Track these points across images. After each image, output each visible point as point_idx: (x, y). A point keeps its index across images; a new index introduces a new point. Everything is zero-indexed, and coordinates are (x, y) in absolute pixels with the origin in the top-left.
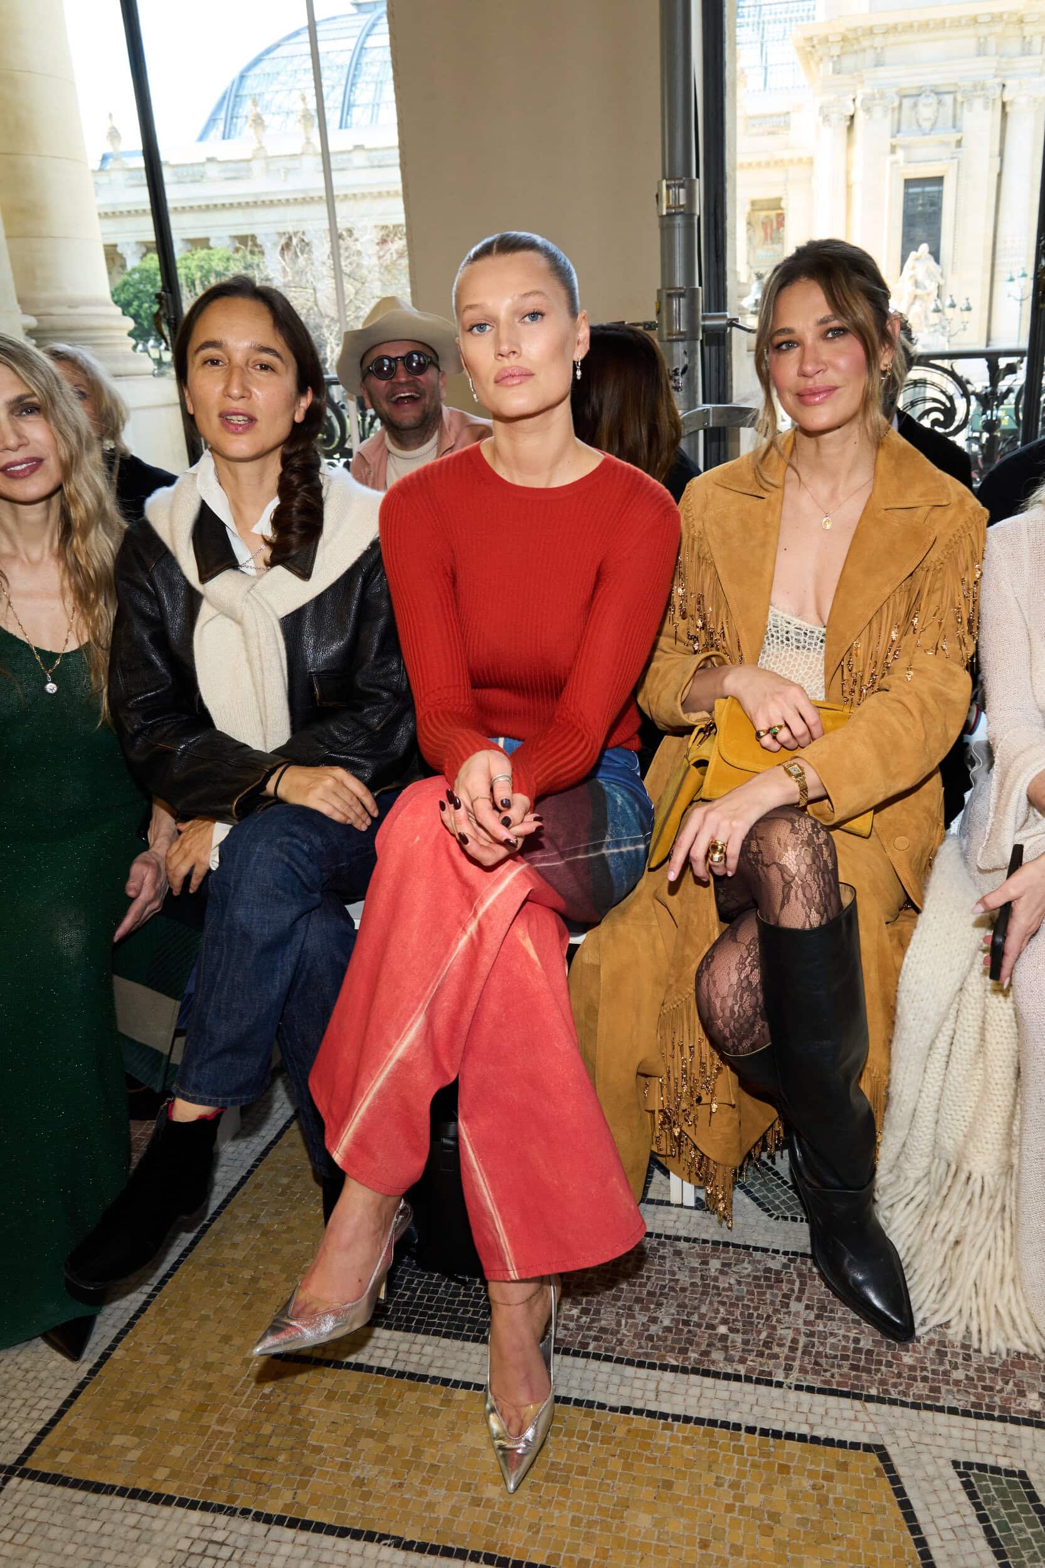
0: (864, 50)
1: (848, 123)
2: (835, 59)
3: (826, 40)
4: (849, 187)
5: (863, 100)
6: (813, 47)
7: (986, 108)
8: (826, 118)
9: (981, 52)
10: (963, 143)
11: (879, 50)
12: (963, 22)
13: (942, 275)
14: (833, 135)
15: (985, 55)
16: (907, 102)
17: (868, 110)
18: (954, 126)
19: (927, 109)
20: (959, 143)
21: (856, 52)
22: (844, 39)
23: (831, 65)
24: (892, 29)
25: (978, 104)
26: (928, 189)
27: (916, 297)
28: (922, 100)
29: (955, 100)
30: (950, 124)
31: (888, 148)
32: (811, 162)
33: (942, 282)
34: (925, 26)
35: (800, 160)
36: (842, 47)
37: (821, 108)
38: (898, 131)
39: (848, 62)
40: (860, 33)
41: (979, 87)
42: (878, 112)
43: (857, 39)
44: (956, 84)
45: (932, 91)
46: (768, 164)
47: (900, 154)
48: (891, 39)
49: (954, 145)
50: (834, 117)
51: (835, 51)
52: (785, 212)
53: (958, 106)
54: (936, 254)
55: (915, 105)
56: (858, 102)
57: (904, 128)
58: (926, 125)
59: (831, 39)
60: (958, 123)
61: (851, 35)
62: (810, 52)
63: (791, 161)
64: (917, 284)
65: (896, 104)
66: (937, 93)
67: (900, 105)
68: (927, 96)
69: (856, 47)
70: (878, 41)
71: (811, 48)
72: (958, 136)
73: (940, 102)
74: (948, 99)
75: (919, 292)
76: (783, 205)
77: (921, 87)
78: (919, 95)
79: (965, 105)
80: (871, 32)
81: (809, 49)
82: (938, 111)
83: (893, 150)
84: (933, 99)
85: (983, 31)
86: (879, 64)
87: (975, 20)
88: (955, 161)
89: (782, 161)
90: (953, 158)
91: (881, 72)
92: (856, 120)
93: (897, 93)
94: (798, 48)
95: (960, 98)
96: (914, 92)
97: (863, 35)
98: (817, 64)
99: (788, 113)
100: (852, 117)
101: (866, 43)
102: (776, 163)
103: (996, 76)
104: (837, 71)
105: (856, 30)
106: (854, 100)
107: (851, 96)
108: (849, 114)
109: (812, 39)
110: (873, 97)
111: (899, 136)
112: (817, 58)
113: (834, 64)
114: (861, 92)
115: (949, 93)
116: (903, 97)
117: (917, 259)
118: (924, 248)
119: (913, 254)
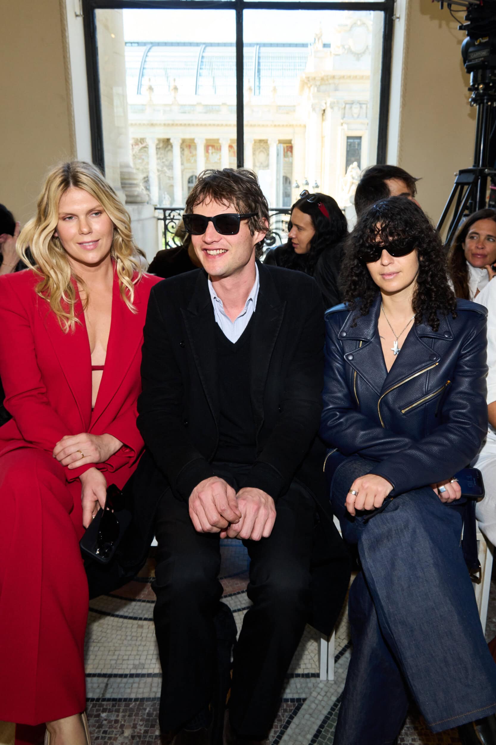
0: (330, 84)
1: (323, 112)
2: (318, 86)
3: (314, 79)
4: (323, 137)
5: (330, 105)
8: (314, 109)
11: (336, 85)
14: (316, 117)
16: (348, 106)
17: (332, 108)
18: (366, 117)
19: (356, 109)
21: (326, 85)
22: (322, 79)
23: (316, 89)
24: (343, 77)
26: (356, 141)
27: (353, 183)
28: (354, 106)
29: (367, 107)
31: (339, 124)
32: (305, 126)
34: (355, 77)
35: (300, 125)
36: (321, 82)
37: (312, 105)
38: (344, 117)
39: (323, 88)
40: (329, 77)
42: (336, 109)
43: (327, 80)
45: (357, 103)
46: (287, 125)
47: (345, 126)
48: (341, 81)
49: (366, 124)
50: (317, 109)
51: (318, 83)
52: (293, 145)
53: (368, 109)
54: (359, 167)
55: (351, 107)
56: (328, 104)
57: (346, 116)
58: (356, 116)
59: (317, 78)
63: (297, 125)
64: (353, 178)
65: (344, 106)
66: (360, 104)
67: (345, 107)
69: (327, 83)
70: (336, 81)
72: (367, 121)
73: (361, 107)
75: (354, 181)
76: (293, 142)
77: (353, 101)
78: (353, 104)
80: (334, 77)
82: (360, 111)
83: (342, 124)
84: (358, 106)
86: (336, 89)
89: (293, 125)
90: (366, 130)
91: (337, 93)
92: (326, 112)
93: (343, 102)
94: (301, 81)
96: (350, 102)
97: (331, 78)
98: (309, 88)
99: (294, 106)
100: (324, 110)
101: (331, 81)
102: (290, 125)
104: (318, 91)
105: (327, 76)
106: (326, 103)
107: (324, 101)
108: (323, 109)
109: (308, 78)
110: (334, 103)
111: (344, 119)
112: (309, 85)
113: (318, 88)
114: (329, 100)
115: (364, 104)
116: (346, 104)
117: (353, 168)
118: (355, 164)
119: (351, 166)
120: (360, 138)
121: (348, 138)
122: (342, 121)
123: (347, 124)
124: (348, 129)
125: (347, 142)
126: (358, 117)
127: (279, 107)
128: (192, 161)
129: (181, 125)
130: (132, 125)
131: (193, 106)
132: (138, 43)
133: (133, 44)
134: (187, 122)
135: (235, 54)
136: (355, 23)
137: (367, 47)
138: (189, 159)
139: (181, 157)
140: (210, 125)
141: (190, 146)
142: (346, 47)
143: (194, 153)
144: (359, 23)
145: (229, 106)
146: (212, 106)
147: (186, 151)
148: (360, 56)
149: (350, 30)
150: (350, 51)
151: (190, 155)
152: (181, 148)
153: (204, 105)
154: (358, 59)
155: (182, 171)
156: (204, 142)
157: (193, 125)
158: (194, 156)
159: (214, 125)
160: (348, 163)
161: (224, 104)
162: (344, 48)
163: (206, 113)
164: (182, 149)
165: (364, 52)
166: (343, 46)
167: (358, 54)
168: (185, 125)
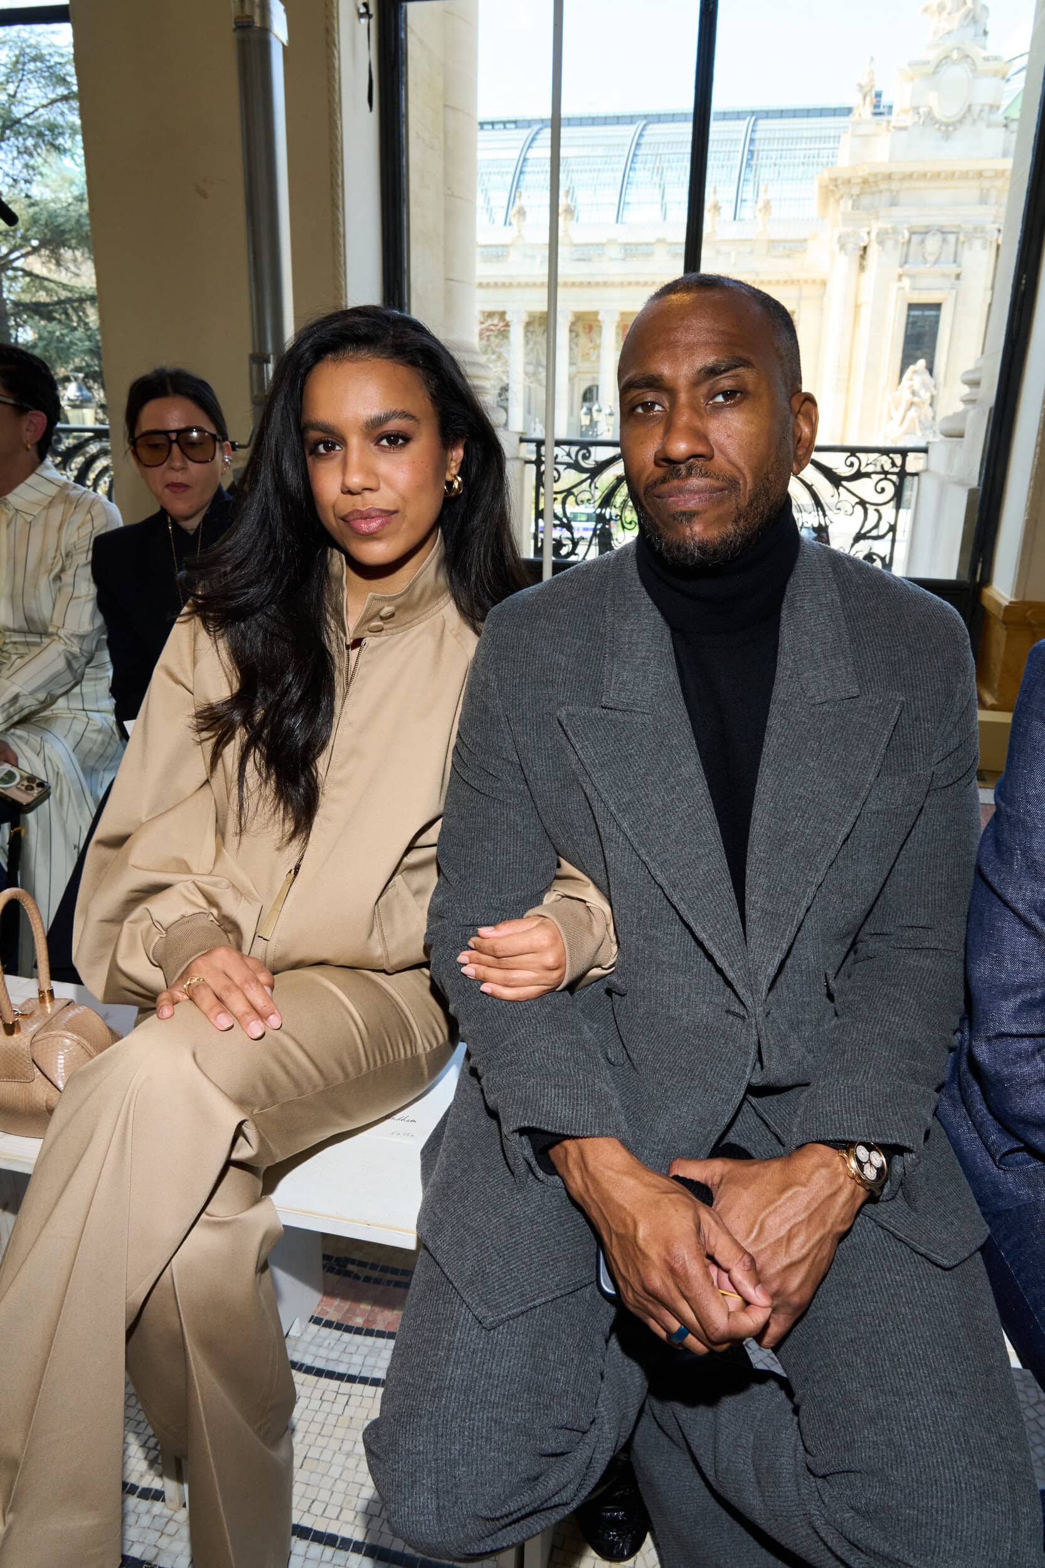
0: (881, 192)
1: (861, 252)
2: (855, 197)
3: (849, 181)
4: (857, 306)
5: (878, 234)
6: (836, 186)
7: (984, 248)
8: (842, 247)
9: (983, 200)
10: (962, 277)
11: (895, 193)
12: (971, 175)
13: (935, 387)
14: (845, 263)
15: (986, 203)
16: (916, 239)
17: (881, 243)
18: (955, 262)
19: (933, 244)
20: (958, 277)
21: (873, 193)
22: (865, 182)
23: (850, 203)
24: (910, 176)
25: (977, 244)
26: (927, 313)
27: (912, 404)
28: (929, 238)
29: (957, 239)
30: (951, 258)
31: (896, 276)
32: (824, 283)
33: (934, 393)
34: (937, 176)
35: (814, 281)
36: (862, 189)
37: (840, 237)
38: (906, 262)
39: (865, 201)
40: (879, 177)
41: (979, 230)
42: (889, 244)
43: (876, 182)
44: (959, 226)
45: (938, 230)
46: (786, 282)
47: (906, 282)
48: (906, 184)
49: (954, 277)
50: (850, 246)
51: (856, 190)
53: (960, 244)
54: (930, 369)
55: (923, 241)
56: (873, 235)
57: (910, 260)
58: (931, 259)
59: (853, 181)
60: (958, 260)
61: (871, 179)
62: (833, 191)
63: (806, 281)
64: (914, 393)
65: (907, 237)
66: (943, 233)
67: (909, 241)
68: (934, 234)
69: (874, 189)
70: (895, 185)
71: (833, 188)
72: (958, 271)
73: (944, 241)
74: (952, 238)
75: (916, 399)
77: (928, 226)
78: (926, 233)
79: (966, 245)
80: (889, 177)
81: (831, 187)
82: (941, 247)
83: (900, 277)
84: (939, 237)
85: (986, 184)
86: (894, 203)
87: (980, 175)
88: (954, 291)
89: (798, 281)
90: (952, 288)
91: (895, 211)
92: (869, 251)
93: (909, 229)
94: (821, 187)
95: (962, 238)
96: (922, 230)
97: (883, 179)
98: (838, 201)
99: (805, 240)
100: (865, 248)
101: (883, 186)
102: (793, 282)
103: (994, 222)
104: (855, 207)
105: (876, 175)
106: (869, 233)
107: (867, 229)
108: (863, 244)
109: (836, 180)
110: (886, 232)
111: (907, 266)
112: (837, 196)
113: (854, 201)
114: (876, 226)
115: (952, 233)
116: (912, 233)
117: (915, 372)
118: (922, 363)
119: (912, 368)
120: (937, 306)
121: (912, 307)
122: (900, 271)
123: (912, 277)
124: (913, 289)
125: (908, 316)
126: (937, 261)
127: (773, 243)
128: (594, 358)
129: (573, 284)
130: (480, 285)
131: (602, 245)
132: (515, 122)
133: (508, 126)
134: (586, 279)
135: (689, 138)
136: (946, 57)
137: (970, 107)
138: (588, 354)
139: (571, 349)
140: (630, 284)
141: (591, 328)
142: (922, 110)
143: (598, 342)
144: (955, 55)
145: (671, 244)
146: (637, 245)
147: (583, 340)
148: (951, 128)
149: (934, 73)
150: (930, 116)
151: (591, 345)
152: (571, 331)
153: (620, 244)
154: (947, 136)
155: (571, 379)
156: (617, 318)
157: (597, 284)
158: (597, 347)
159: (638, 283)
160: (907, 360)
161: (661, 241)
162: (918, 113)
163: (624, 260)
164: (573, 334)
165: (961, 121)
166: (916, 110)
167: (947, 125)
168: (581, 284)
